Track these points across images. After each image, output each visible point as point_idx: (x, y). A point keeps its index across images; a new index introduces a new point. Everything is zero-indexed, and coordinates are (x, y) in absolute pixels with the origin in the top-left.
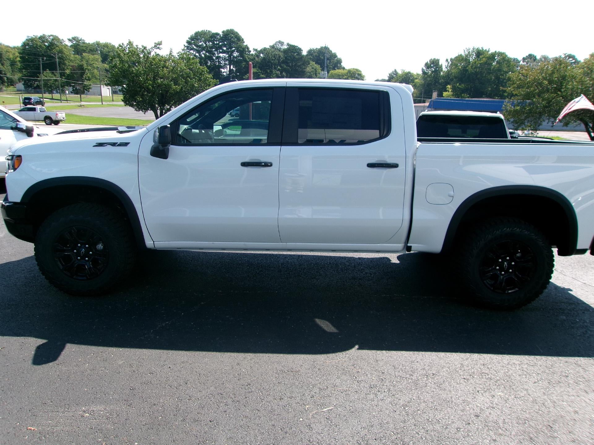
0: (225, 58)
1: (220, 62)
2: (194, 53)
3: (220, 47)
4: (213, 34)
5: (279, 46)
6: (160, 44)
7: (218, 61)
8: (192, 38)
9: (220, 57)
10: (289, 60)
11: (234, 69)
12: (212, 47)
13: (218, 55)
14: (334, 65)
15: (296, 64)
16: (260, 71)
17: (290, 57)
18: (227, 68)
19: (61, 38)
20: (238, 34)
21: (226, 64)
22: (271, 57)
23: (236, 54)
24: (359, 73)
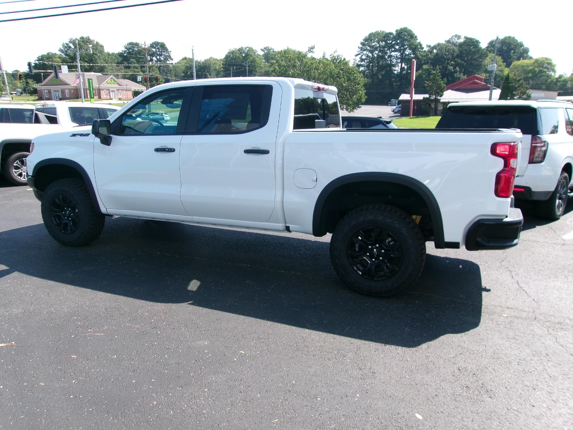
0: (397, 57)
1: (392, 60)
2: (367, 53)
3: (392, 46)
4: (386, 33)
5: (456, 40)
6: (313, 48)
7: (390, 60)
8: (366, 40)
9: (392, 55)
10: (464, 54)
11: (406, 67)
12: (385, 46)
13: (390, 53)
14: (518, 56)
15: (472, 57)
16: (432, 68)
17: (466, 50)
18: (398, 66)
19: (254, 49)
20: (412, 32)
21: (398, 62)
22: (444, 52)
23: (408, 52)
24: (549, 62)
